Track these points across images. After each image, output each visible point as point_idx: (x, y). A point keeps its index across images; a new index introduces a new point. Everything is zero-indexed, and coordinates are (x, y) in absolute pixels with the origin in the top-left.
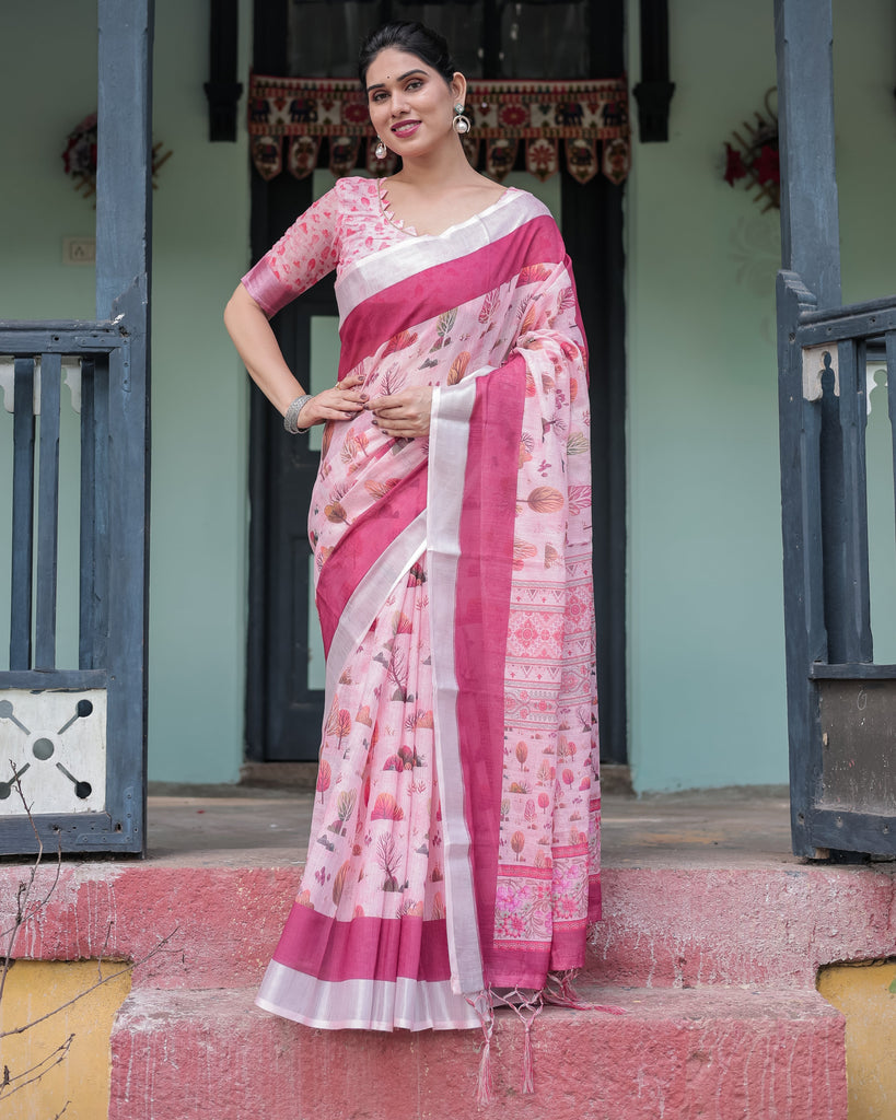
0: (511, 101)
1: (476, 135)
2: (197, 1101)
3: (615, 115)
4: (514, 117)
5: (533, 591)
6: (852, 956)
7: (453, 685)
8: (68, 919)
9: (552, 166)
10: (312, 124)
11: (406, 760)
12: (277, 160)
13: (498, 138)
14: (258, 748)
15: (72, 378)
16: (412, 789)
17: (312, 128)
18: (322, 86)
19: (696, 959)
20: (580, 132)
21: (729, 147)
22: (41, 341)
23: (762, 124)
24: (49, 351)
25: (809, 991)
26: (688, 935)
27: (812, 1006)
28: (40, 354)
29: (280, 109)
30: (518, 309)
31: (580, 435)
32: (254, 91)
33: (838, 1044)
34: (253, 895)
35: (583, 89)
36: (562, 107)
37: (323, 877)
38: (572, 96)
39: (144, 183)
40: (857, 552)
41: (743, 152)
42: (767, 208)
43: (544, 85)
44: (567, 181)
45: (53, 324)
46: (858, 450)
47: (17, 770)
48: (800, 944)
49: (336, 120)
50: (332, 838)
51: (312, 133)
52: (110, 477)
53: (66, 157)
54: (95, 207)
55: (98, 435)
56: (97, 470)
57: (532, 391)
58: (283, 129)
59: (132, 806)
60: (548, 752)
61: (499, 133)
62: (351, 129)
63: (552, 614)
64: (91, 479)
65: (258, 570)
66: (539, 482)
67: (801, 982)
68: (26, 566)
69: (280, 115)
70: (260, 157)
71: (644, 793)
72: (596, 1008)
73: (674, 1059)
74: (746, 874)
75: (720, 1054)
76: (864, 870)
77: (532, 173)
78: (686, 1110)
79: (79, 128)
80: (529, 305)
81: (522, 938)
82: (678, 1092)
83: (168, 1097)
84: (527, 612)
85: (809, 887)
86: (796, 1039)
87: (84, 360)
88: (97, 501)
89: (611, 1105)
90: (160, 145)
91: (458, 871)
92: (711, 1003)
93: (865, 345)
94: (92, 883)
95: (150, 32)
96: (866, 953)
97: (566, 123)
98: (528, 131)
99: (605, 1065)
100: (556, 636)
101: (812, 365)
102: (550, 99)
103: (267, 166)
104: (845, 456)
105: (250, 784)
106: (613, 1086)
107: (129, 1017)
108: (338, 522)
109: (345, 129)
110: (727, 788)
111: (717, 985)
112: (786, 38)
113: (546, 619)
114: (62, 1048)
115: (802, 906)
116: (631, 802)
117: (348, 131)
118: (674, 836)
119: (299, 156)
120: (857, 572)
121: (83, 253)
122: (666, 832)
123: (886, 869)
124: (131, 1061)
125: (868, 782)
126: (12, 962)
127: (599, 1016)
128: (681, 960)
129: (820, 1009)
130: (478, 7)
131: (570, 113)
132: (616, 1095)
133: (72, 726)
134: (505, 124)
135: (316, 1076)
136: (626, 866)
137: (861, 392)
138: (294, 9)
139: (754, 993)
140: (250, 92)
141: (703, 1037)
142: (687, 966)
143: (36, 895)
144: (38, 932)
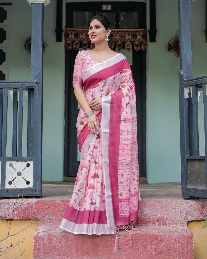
0: (122, 33)
1: (114, 41)
2: (52, 251)
3: (144, 36)
4: (122, 37)
5: (124, 140)
6: (195, 219)
7: (108, 160)
8: (25, 211)
9: (130, 47)
10: (78, 38)
11: (96, 176)
12: (71, 46)
13: (119, 41)
14: (66, 174)
15: (26, 93)
16: (97, 183)
17: (78, 39)
18: (81, 30)
19: (161, 220)
20: (137, 40)
21: (169, 43)
22: (19, 85)
23: (176, 38)
24: (21, 87)
25: (185, 227)
26: (159, 215)
27: (186, 230)
28: (19, 88)
29: (71, 35)
30: (120, 79)
31: (134, 106)
32: (66, 31)
33: (192, 238)
34: (65, 206)
35: (137, 31)
36: (133, 35)
37: (76, 201)
38: (135, 32)
39: (41, 51)
40: (196, 131)
41: (172, 45)
42: (177, 57)
43: (129, 30)
44: (134, 51)
45: (22, 82)
47: (14, 178)
48: (184, 217)
49: (84, 37)
50: (78, 193)
51: (78, 40)
52: (34, 115)
53: (25, 45)
54: (31, 56)
55: (31, 106)
56: (31, 113)
57: (124, 96)
58: (72, 40)
59: (38, 186)
60: (128, 174)
61: (119, 40)
62: (87, 39)
63: (129, 145)
64: (30, 115)
65: (67, 135)
66: (126, 116)
67: (184, 225)
68: (16, 134)
70: (67, 45)
71: (150, 184)
72: (139, 231)
73: (156, 242)
74: (172, 201)
75: (166, 241)
76: (197, 201)
77: (126, 49)
78: (159, 253)
79: (28, 39)
80: (123, 78)
81: (124, 215)
82: (157, 249)
83: (46, 249)
84: (123, 144)
85: (185, 204)
86: (182, 238)
87: (28, 89)
88: (31, 120)
89: (142, 252)
90: (45, 43)
91: (109, 201)
92: (164, 230)
93: (198, 86)
94: (30, 203)
95: (43, 18)
96: (198, 219)
97: (134, 38)
98: (125, 40)
99: (141, 243)
100: (130, 150)
101: (186, 91)
102: (130, 33)
103: (69, 47)
104: (193, 110)
105: (64, 181)
106: (142, 247)
107: (38, 232)
108: (82, 125)
110: (168, 183)
111: (165, 226)
112: (181, 20)
113: (128, 146)
114: (23, 239)
115: (184, 208)
116: (147, 186)
117: (86, 40)
118: (156, 193)
119: (76, 45)
120: (196, 136)
121: (29, 66)
122: (155, 192)
123: (202, 200)
124: (38, 242)
125: (198, 181)
126: (12, 220)
127: (140, 232)
128: (158, 220)
129: (188, 231)
130: (114, 13)
131: (134, 36)
132: (143, 250)
133: (26, 169)
134: (120, 38)
135: (78, 245)
136: (146, 200)
137: (197, 97)
138: (74, 13)
139: (173, 227)
140: (65, 31)
141: (162, 237)
142: (159, 222)
143: (18, 205)
144: (18, 213)
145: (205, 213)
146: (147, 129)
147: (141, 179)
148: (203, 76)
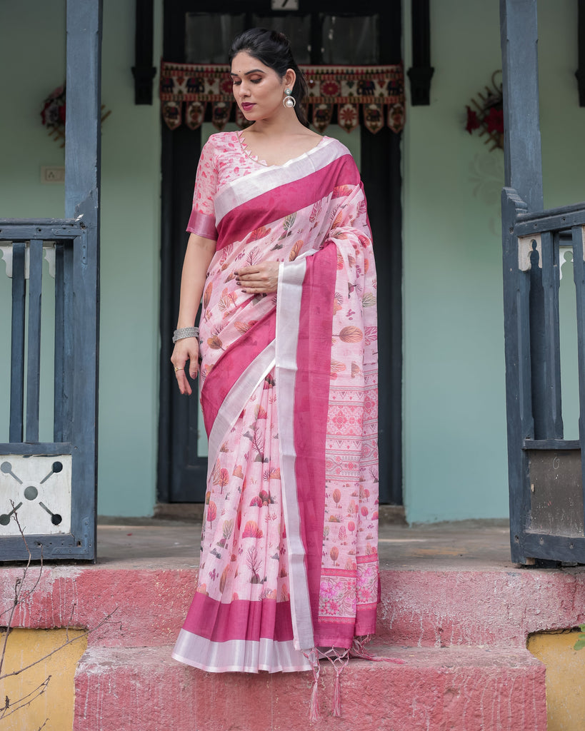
0: (329, 79)
2: (130, 719)
3: (396, 88)
4: (331, 89)
5: (343, 393)
6: (551, 626)
7: (293, 452)
8: (47, 602)
9: (355, 122)
10: (201, 94)
11: (264, 499)
12: (179, 117)
13: (320, 104)
14: (166, 494)
15: (50, 255)
16: (268, 518)
17: (201, 96)
18: (207, 69)
19: (449, 629)
20: (373, 100)
21: (469, 109)
22: (30, 232)
23: (490, 94)
24: (35, 238)
25: (522, 649)
26: (444, 613)
27: (524, 659)
28: (29, 240)
29: (180, 84)
30: (331, 214)
31: (370, 294)
32: (164, 72)
33: (541, 683)
34: (165, 587)
35: (375, 71)
36: (361, 83)
37: (214, 576)
38: (368, 76)
39: (95, 131)
40: (553, 368)
41: (478, 113)
42: (493, 148)
43: (350, 69)
44: (365, 132)
45: (38, 221)
46: (554, 302)
47: (15, 506)
48: (516, 619)
49: (216, 91)
50: (219, 550)
51: (201, 100)
52: (74, 319)
53: (43, 114)
55: (66, 293)
58: (182, 98)
59: (87, 530)
60: (354, 495)
61: (321, 100)
62: (226, 97)
63: (356, 407)
64: (62, 320)
66: (348, 323)
67: (517, 644)
68: (20, 375)
69: (181, 88)
70: (167, 115)
71: (413, 524)
72: (385, 660)
73: (436, 692)
74: (481, 574)
75: (466, 689)
76: (557, 572)
77: (341, 127)
78: (444, 725)
79: (52, 95)
80: (338, 211)
81: (337, 615)
82: (438, 714)
83: (112, 716)
84: (339, 406)
85: (522, 582)
86: (514, 680)
87: (57, 244)
88: (66, 334)
89: (395, 722)
90: (105, 106)
91: (297, 571)
92: (459, 657)
93: (560, 235)
94: (62, 579)
95: (100, 33)
96: (559, 625)
97: (364, 94)
98: (340, 99)
99: (391, 696)
100: (358, 421)
101: (524, 248)
102: (354, 78)
103: (172, 120)
104: (546, 306)
105: (160, 517)
106: (396, 709)
107: (86, 665)
108: (217, 348)
109: (222, 97)
110: (467, 520)
111: (463, 645)
112: (508, 38)
113: (353, 410)
114: (43, 684)
115: (517, 595)
116: (406, 529)
117: (224, 98)
118: (434, 550)
119: (192, 115)
120: (553, 380)
121: (53, 176)
122: (428, 548)
123: (572, 571)
124: (88, 693)
125: (560, 515)
126: (11, 629)
127: (388, 665)
128: (440, 630)
129: (529, 661)
130: (308, 19)
131: (366, 87)
132: (398, 716)
133: (50, 479)
134: (325, 94)
135: (206, 703)
136: (404, 569)
137: (556, 266)
138: (189, 20)
139: (487, 651)
140: (161, 73)
141: (455, 678)
142: (444, 634)
143: (27, 587)
144: (28, 610)
145: (579, 608)
146: (403, 362)
147: (387, 509)
148: (575, 203)
